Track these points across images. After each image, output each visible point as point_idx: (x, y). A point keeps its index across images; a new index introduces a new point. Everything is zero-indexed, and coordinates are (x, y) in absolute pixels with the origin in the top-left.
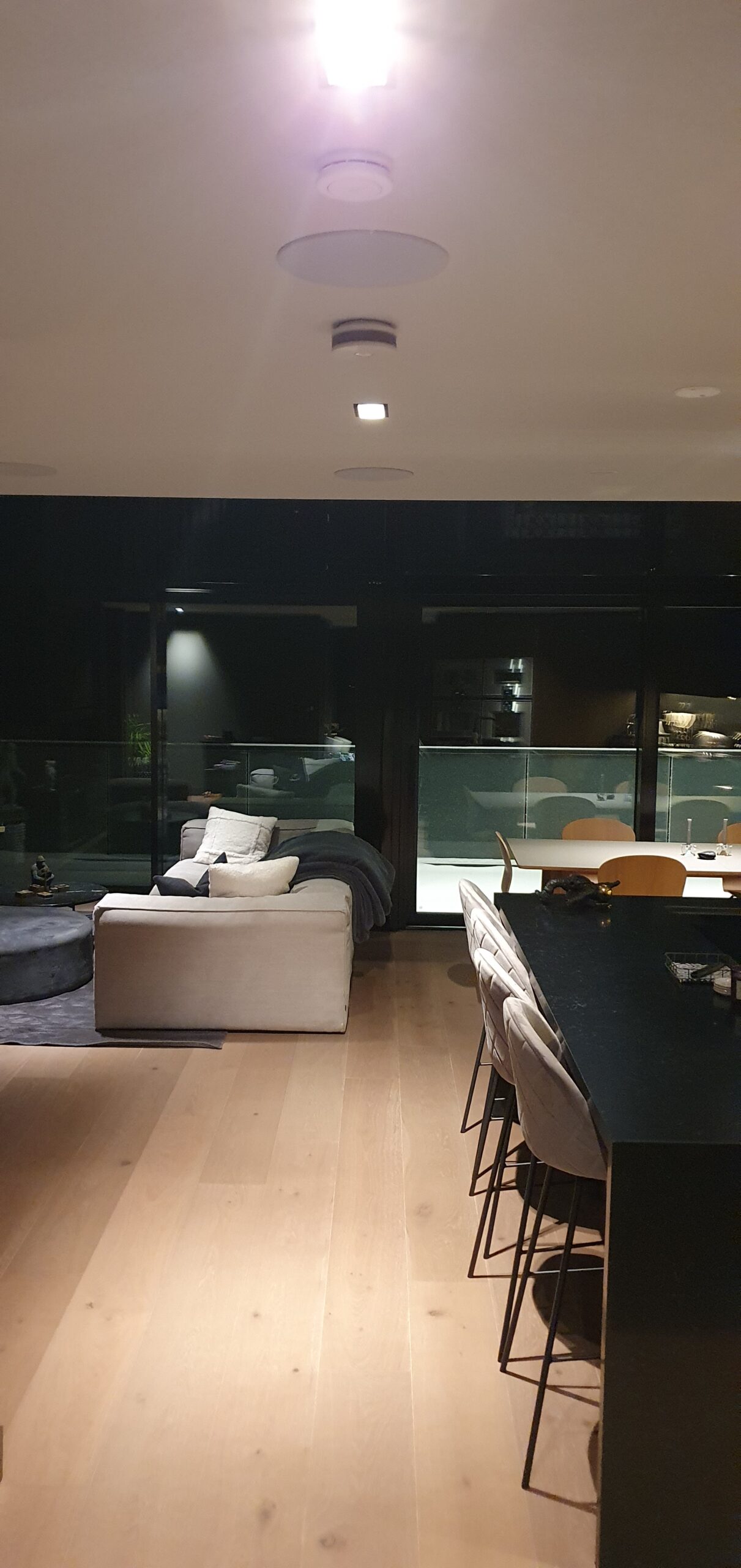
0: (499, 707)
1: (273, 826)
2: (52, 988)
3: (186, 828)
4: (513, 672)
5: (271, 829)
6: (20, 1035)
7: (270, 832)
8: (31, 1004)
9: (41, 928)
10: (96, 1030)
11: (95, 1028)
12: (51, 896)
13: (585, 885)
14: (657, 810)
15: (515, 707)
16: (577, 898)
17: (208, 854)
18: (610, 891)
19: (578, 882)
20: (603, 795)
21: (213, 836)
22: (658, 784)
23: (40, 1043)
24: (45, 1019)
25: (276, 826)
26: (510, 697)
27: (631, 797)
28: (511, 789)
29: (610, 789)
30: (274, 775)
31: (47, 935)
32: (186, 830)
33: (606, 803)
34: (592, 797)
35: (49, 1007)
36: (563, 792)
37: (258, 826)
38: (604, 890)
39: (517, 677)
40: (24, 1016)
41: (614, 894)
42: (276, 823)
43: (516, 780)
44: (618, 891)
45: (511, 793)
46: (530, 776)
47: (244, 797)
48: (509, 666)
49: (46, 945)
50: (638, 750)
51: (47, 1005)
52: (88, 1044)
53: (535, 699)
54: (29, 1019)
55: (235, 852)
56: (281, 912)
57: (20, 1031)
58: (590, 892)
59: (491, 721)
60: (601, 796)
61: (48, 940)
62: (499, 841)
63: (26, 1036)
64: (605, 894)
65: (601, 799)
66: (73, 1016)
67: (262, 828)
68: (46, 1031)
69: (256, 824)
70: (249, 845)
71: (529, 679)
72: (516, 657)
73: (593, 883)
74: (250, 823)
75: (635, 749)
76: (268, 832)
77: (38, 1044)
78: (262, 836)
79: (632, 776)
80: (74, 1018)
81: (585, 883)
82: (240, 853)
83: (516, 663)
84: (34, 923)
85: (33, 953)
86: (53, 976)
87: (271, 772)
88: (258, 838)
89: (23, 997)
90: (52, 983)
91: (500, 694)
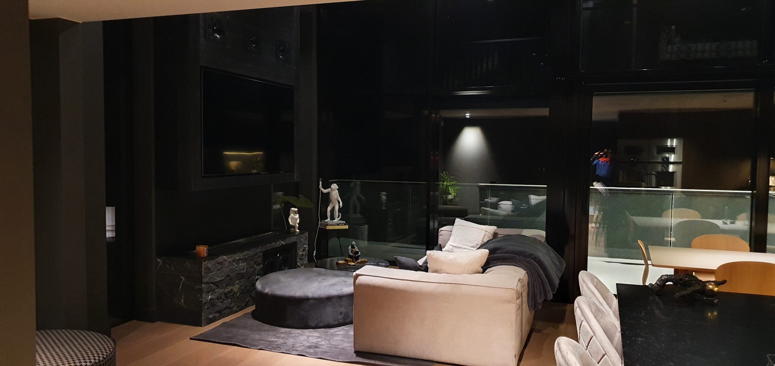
0: (660, 168)
1: (494, 231)
2: (341, 321)
3: (441, 230)
4: (669, 147)
5: (492, 234)
6: (309, 350)
7: (492, 235)
8: (326, 330)
9: (336, 284)
10: (354, 352)
11: (354, 351)
12: (355, 265)
13: (693, 282)
14: (768, 232)
15: (671, 168)
16: (685, 292)
17: (452, 246)
18: (717, 288)
19: (687, 279)
20: (726, 221)
21: (456, 236)
22: (769, 215)
23: (318, 357)
24: (329, 340)
25: (496, 232)
26: (667, 162)
27: (747, 223)
28: (660, 216)
29: (733, 218)
30: (512, 205)
31: (339, 288)
32: (442, 232)
33: (729, 226)
34: (719, 223)
35: (335, 333)
36: (699, 218)
37: (484, 231)
38: (711, 287)
39: (672, 150)
40: (319, 337)
41: (720, 291)
42: (496, 230)
43: (665, 210)
44: (724, 289)
45: (661, 218)
46: (674, 207)
47: (486, 215)
48: (667, 143)
49: (337, 294)
50: (752, 192)
51: (334, 332)
52: (345, 361)
53: (685, 163)
54: (319, 340)
55: (468, 246)
56: (470, 286)
57: (310, 347)
58: (697, 287)
59: (654, 176)
60: (725, 222)
61: (338, 292)
62: (640, 249)
63: (312, 351)
64: (712, 291)
65: (726, 223)
66: (346, 341)
67: (486, 233)
68: (325, 349)
69: (483, 230)
70: (477, 242)
71: (680, 151)
72: (672, 138)
73: (701, 281)
74: (479, 229)
75: (751, 192)
76: (490, 235)
77: (316, 357)
78: (486, 237)
79: (749, 209)
80: (346, 342)
81: (693, 280)
82: (472, 247)
83: (672, 142)
84: (335, 280)
85: (329, 299)
86: (341, 314)
87: (510, 203)
88: (483, 239)
89: (322, 325)
90: (341, 318)
91: (660, 161)
